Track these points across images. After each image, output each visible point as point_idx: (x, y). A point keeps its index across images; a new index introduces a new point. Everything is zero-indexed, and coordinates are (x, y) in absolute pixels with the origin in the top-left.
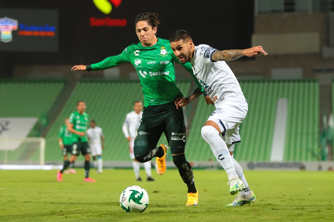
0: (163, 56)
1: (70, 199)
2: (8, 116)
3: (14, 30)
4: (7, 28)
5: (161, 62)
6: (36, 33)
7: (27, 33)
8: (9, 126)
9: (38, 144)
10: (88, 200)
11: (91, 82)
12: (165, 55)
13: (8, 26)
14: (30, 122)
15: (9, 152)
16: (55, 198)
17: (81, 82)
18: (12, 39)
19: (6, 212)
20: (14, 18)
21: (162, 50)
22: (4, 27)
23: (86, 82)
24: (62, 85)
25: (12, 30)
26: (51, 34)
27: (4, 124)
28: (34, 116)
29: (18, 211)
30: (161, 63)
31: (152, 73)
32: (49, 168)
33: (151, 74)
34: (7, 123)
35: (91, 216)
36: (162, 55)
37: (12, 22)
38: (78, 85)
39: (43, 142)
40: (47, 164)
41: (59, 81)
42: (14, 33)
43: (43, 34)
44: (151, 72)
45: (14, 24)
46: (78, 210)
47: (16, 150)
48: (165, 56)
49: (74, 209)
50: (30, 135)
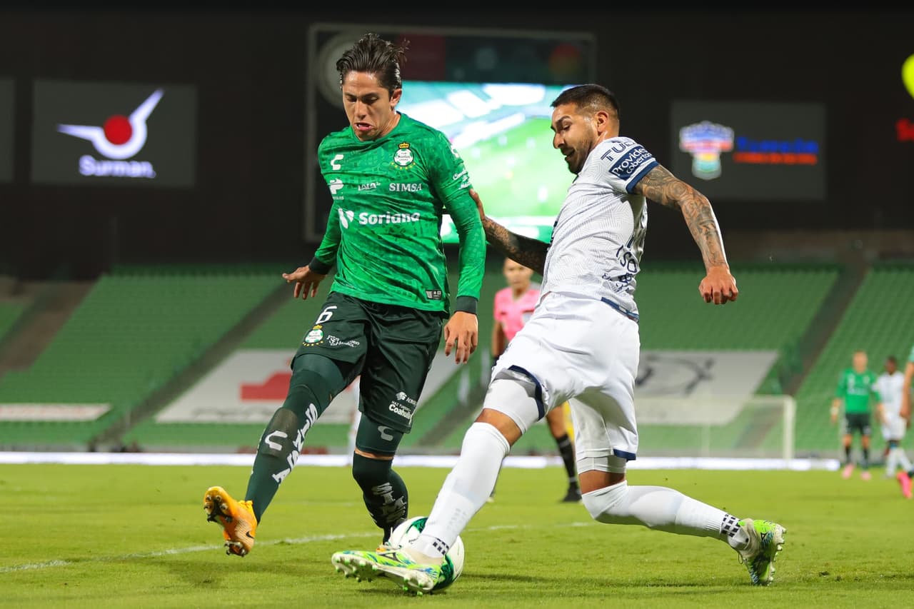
0: (401, 168)
1: (848, 538)
2: (711, 346)
3: (725, 151)
4: (708, 147)
5: (391, 185)
6: (775, 158)
7: (754, 158)
8: (713, 371)
9: (779, 410)
10: (889, 540)
11: (901, 268)
12: (407, 166)
13: (709, 142)
14: (760, 362)
15: (714, 428)
16: (814, 535)
17: (877, 269)
18: (720, 171)
19: (701, 564)
20: (725, 124)
21: (400, 152)
22: (702, 144)
23: (889, 269)
24: (833, 276)
25: (720, 151)
26: (808, 159)
27: (701, 365)
28: (771, 347)
29: (729, 565)
30: (392, 187)
31: (367, 217)
32: (803, 465)
33: (365, 219)
34: (709, 364)
35: (894, 576)
36: (396, 166)
37: (720, 132)
38: (870, 275)
39: (789, 407)
40: (798, 456)
41: (828, 268)
42: (724, 157)
43: (789, 159)
44: (366, 212)
45: (724, 138)
46: (866, 563)
47: (730, 425)
48: (406, 168)
49: (856, 562)
50: (762, 391)
